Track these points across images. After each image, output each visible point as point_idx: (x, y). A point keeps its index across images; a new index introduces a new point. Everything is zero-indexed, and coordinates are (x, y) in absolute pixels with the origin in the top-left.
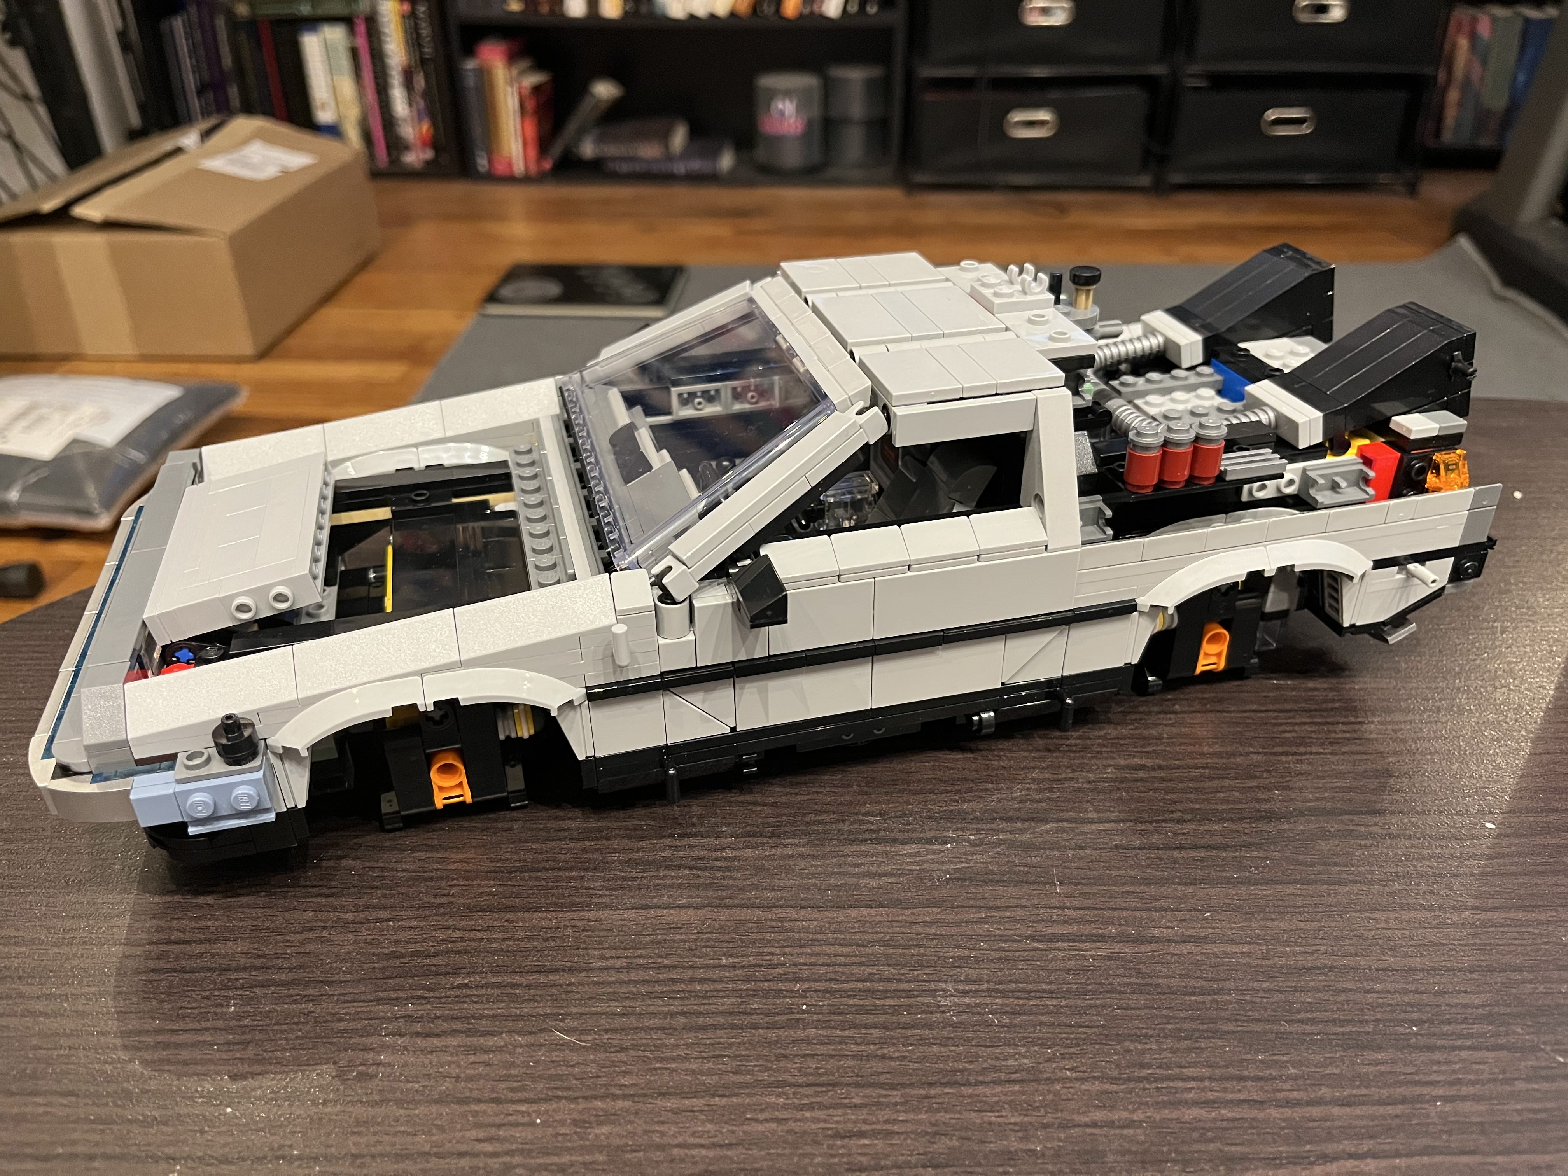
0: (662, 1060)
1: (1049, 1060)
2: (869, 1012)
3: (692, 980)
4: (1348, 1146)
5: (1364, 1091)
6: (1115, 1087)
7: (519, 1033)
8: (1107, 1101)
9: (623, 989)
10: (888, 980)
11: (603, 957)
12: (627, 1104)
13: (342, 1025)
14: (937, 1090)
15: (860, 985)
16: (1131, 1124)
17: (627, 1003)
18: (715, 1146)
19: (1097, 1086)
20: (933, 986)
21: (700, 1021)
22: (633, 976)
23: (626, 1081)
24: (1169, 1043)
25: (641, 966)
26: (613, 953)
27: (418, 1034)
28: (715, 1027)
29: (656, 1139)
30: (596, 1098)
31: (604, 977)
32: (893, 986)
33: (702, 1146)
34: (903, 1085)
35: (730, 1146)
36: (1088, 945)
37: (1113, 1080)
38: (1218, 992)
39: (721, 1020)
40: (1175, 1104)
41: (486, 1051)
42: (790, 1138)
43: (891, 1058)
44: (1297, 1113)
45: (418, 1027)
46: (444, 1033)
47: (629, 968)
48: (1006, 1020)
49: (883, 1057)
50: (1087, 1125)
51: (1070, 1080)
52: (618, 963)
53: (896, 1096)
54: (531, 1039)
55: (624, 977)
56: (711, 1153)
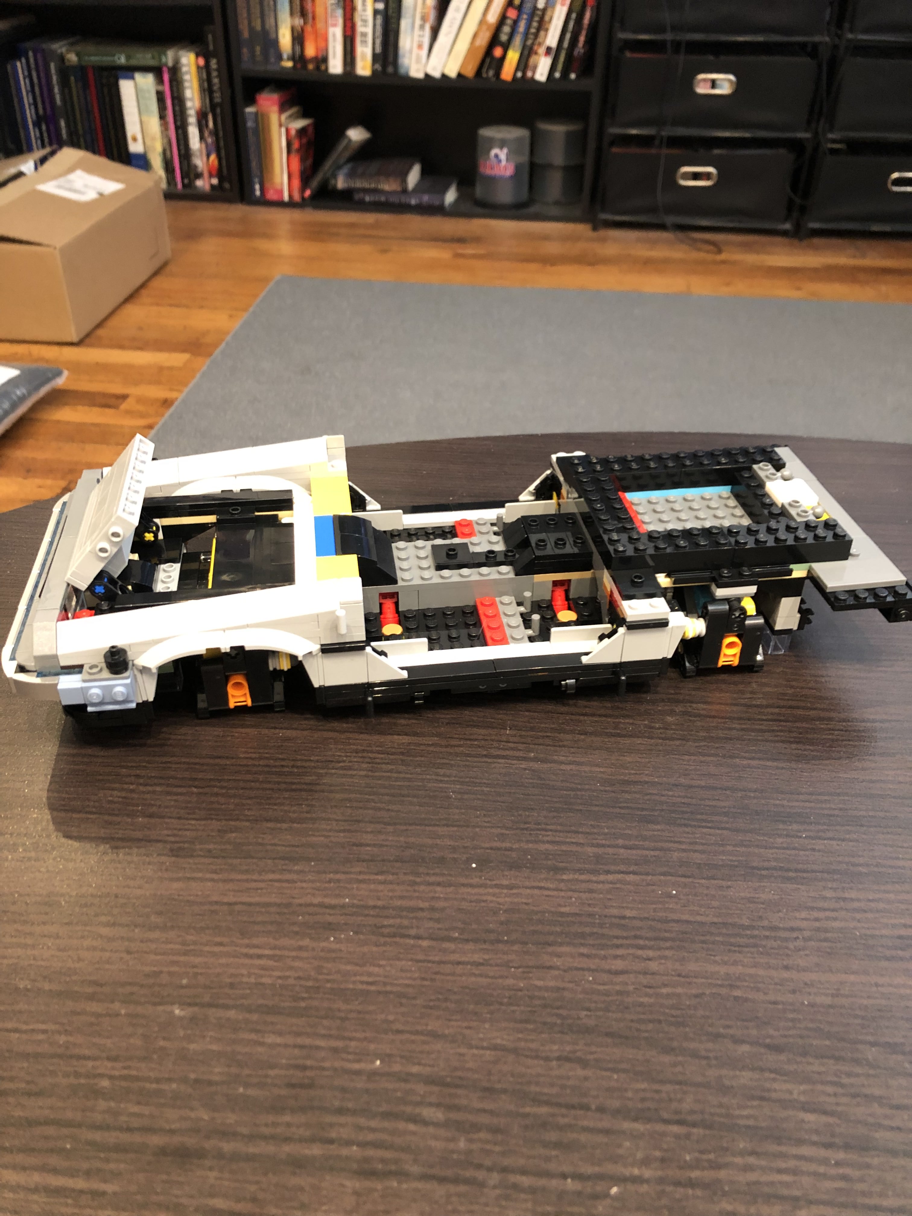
0: (270, 804)
1: (477, 817)
2: (385, 788)
3: (293, 767)
4: (622, 868)
5: (641, 843)
6: (508, 832)
7: (195, 787)
8: (502, 837)
9: (255, 769)
10: (400, 773)
11: (246, 752)
12: (247, 824)
13: (101, 777)
14: (413, 827)
15: (384, 774)
16: (511, 849)
17: (255, 776)
18: (289, 846)
19: (499, 831)
20: (424, 777)
21: (294, 787)
22: (261, 763)
23: (249, 813)
24: (545, 813)
25: (267, 758)
26: (253, 750)
27: (141, 784)
28: (301, 790)
29: (260, 840)
30: (232, 820)
31: (245, 762)
32: (402, 775)
33: (283, 845)
34: (395, 824)
35: (298, 846)
36: (515, 762)
37: (507, 828)
38: (580, 790)
39: (305, 787)
40: (536, 842)
41: (177, 794)
42: (330, 845)
43: (392, 811)
44: (600, 851)
45: (141, 781)
46: (155, 785)
47: (260, 758)
48: (459, 796)
49: (389, 810)
50: (487, 848)
51: (486, 827)
52: (254, 756)
53: (390, 829)
54: (201, 790)
55: (257, 763)
56: (288, 849)
